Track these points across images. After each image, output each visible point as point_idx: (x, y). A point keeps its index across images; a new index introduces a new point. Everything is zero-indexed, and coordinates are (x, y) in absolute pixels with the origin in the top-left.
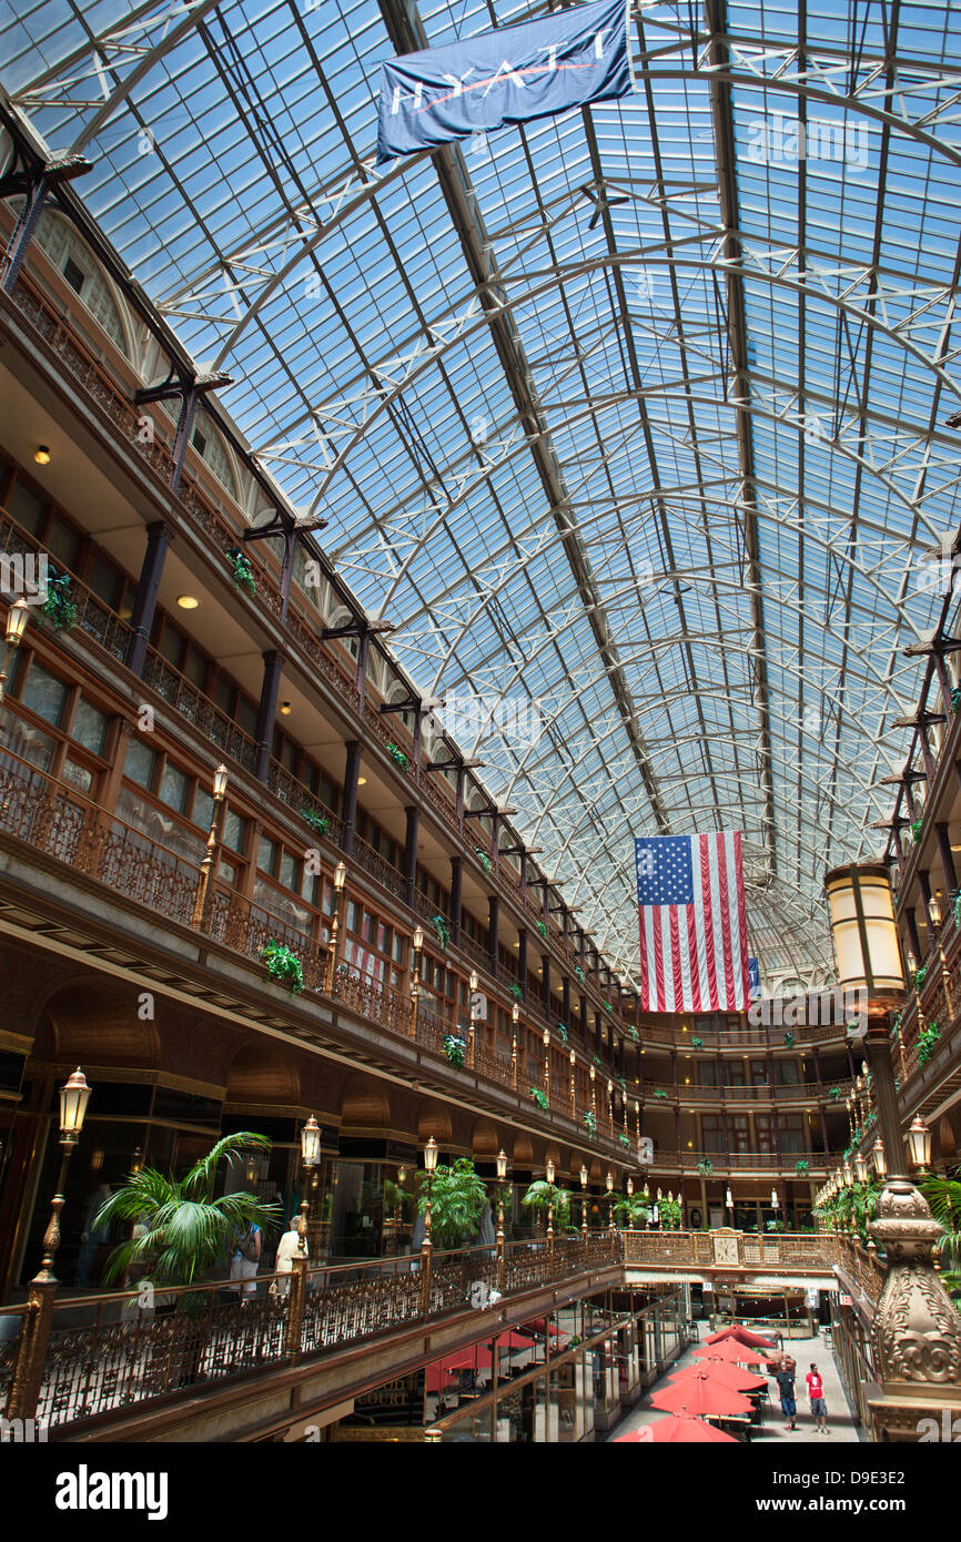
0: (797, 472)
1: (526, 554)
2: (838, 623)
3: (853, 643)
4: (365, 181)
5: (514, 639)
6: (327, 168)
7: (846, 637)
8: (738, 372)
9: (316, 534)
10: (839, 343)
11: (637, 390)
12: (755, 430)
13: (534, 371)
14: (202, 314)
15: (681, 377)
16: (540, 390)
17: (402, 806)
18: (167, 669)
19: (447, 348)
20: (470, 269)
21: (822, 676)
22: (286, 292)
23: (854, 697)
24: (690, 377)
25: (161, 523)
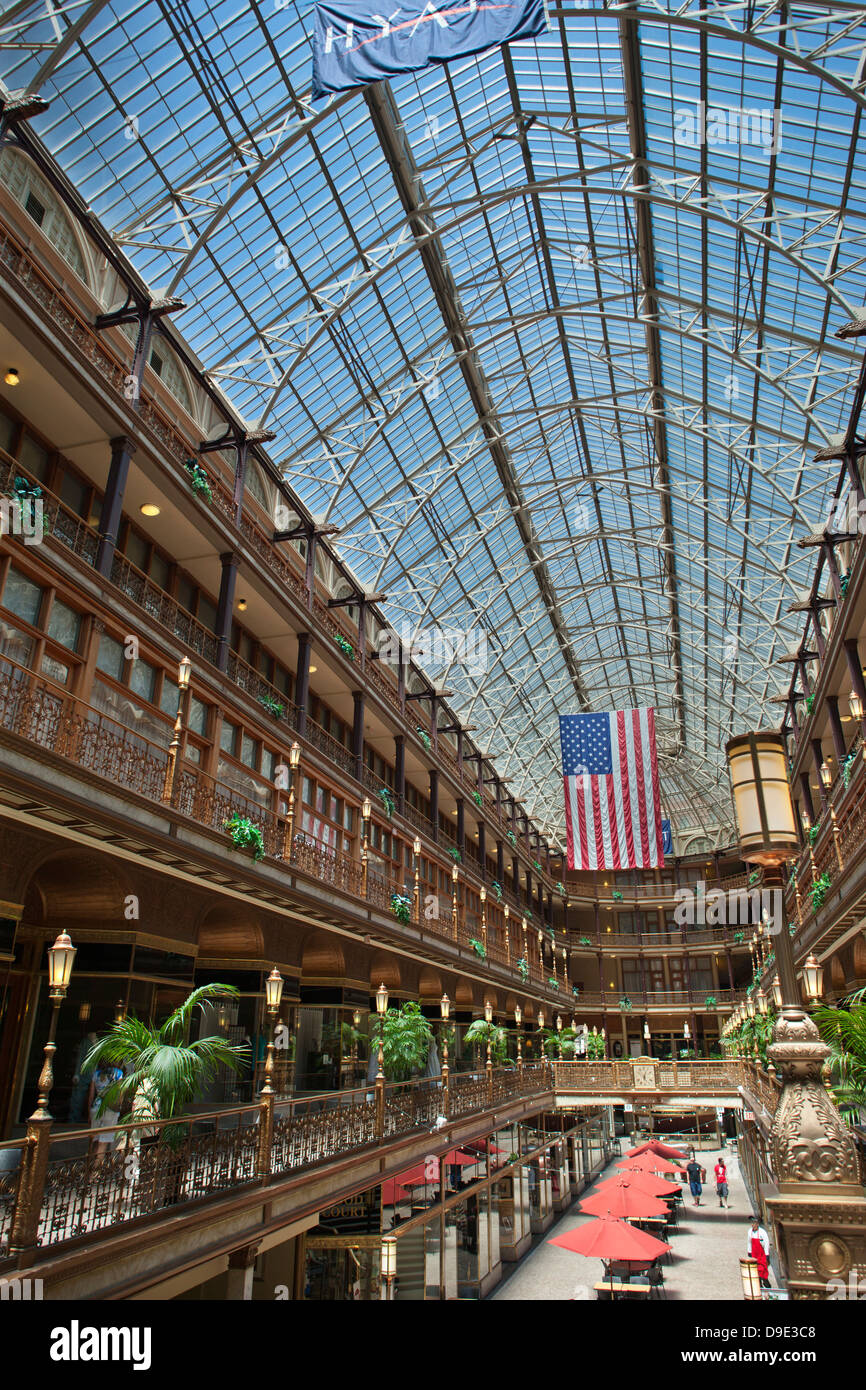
0: (701, 382)
1: (457, 461)
2: (739, 518)
3: (752, 537)
4: (302, 117)
5: (448, 538)
6: (267, 105)
7: (746, 531)
8: (646, 291)
9: (266, 446)
10: (739, 262)
11: (555, 309)
12: (663, 344)
13: (461, 293)
14: (156, 243)
15: (595, 296)
16: (467, 310)
17: (349, 691)
18: (133, 572)
19: (382, 272)
20: (401, 198)
21: (725, 567)
22: (232, 222)
23: (754, 586)
24: (604, 296)
25: (124, 437)
